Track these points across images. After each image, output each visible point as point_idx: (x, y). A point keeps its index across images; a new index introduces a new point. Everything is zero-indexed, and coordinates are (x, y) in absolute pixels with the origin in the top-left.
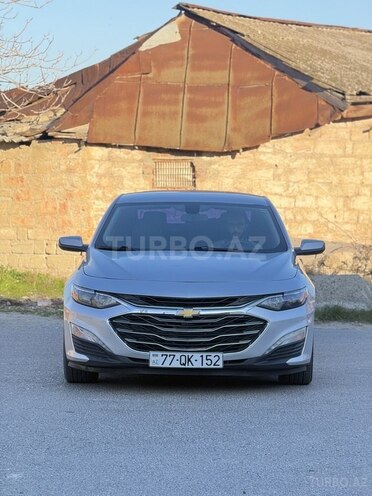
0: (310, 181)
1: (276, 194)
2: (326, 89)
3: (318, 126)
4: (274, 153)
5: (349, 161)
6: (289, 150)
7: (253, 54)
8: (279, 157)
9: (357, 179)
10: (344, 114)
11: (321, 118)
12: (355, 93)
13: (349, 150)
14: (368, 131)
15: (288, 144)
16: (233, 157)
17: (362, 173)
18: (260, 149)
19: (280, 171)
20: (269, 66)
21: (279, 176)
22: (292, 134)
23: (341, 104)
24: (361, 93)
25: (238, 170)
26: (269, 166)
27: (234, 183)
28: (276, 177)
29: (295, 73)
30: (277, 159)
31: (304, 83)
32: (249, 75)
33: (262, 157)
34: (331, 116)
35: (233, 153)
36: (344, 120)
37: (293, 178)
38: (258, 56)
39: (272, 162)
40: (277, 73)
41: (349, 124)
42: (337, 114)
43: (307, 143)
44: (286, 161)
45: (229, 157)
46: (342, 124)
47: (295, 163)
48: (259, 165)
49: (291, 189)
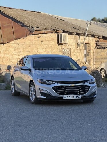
0: (24, 51)
1: (15, 55)
2: (28, 26)
3: (26, 36)
4: (14, 43)
5: (34, 45)
6: (18, 43)
7: (5, 16)
8: (16, 44)
9: (36, 51)
10: (33, 33)
11: (27, 34)
12: (36, 27)
13: (34, 43)
14: (38, 38)
15: (18, 41)
16: (4, 45)
17: (37, 49)
18: (11, 42)
19: (16, 48)
20: (10, 20)
21: (16, 50)
22: (19, 39)
23: (32, 30)
24: (37, 28)
25: (5, 48)
26: (13, 47)
27: (4, 52)
28: (15, 50)
29: (18, 22)
30: (15, 45)
31: (21, 25)
32: (5, 22)
33: (11, 45)
34: (30, 34)
35: (3, 44)
36: (33, 35)
37: (19, 50)
38: (7, 17)
39: (14, 46)
40: (13, 22)
41: (34, 36)
42: (31, 33)
43: (23, 41)
44: (18, 46)
45: (2, 45)
46: (32, 36)
47: (20, 46)
48: (10, 47)
49: (19, 53)
